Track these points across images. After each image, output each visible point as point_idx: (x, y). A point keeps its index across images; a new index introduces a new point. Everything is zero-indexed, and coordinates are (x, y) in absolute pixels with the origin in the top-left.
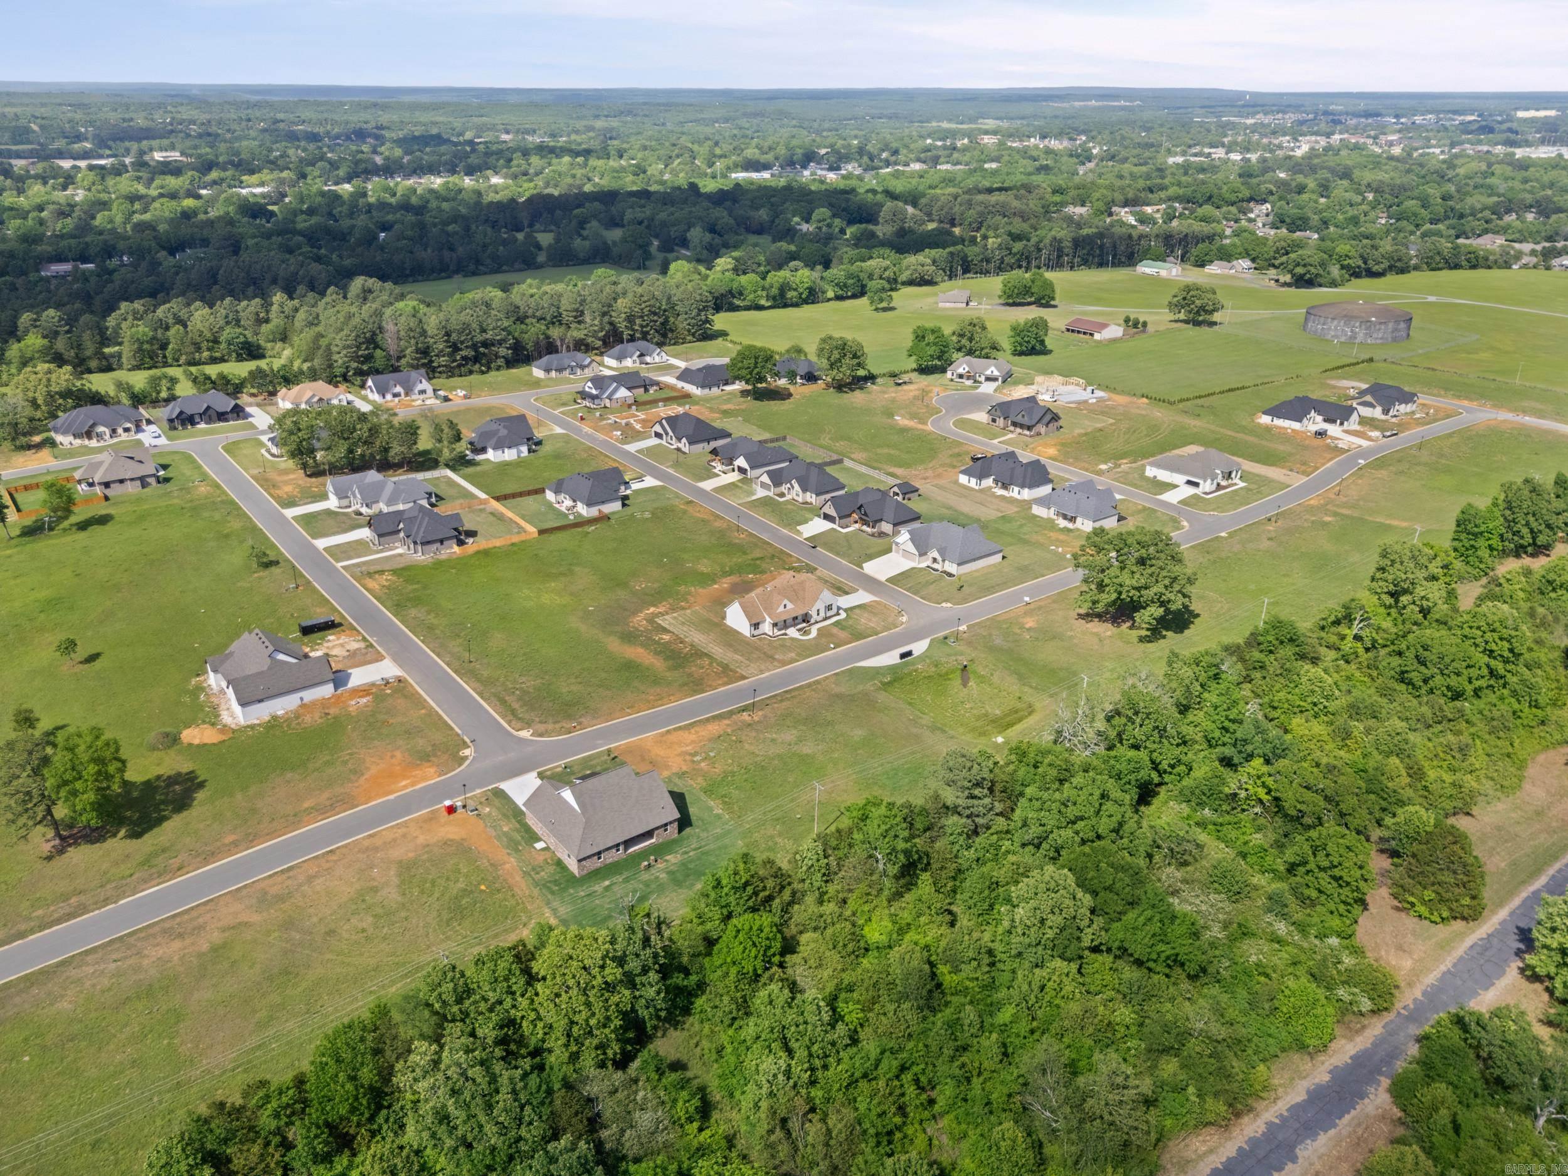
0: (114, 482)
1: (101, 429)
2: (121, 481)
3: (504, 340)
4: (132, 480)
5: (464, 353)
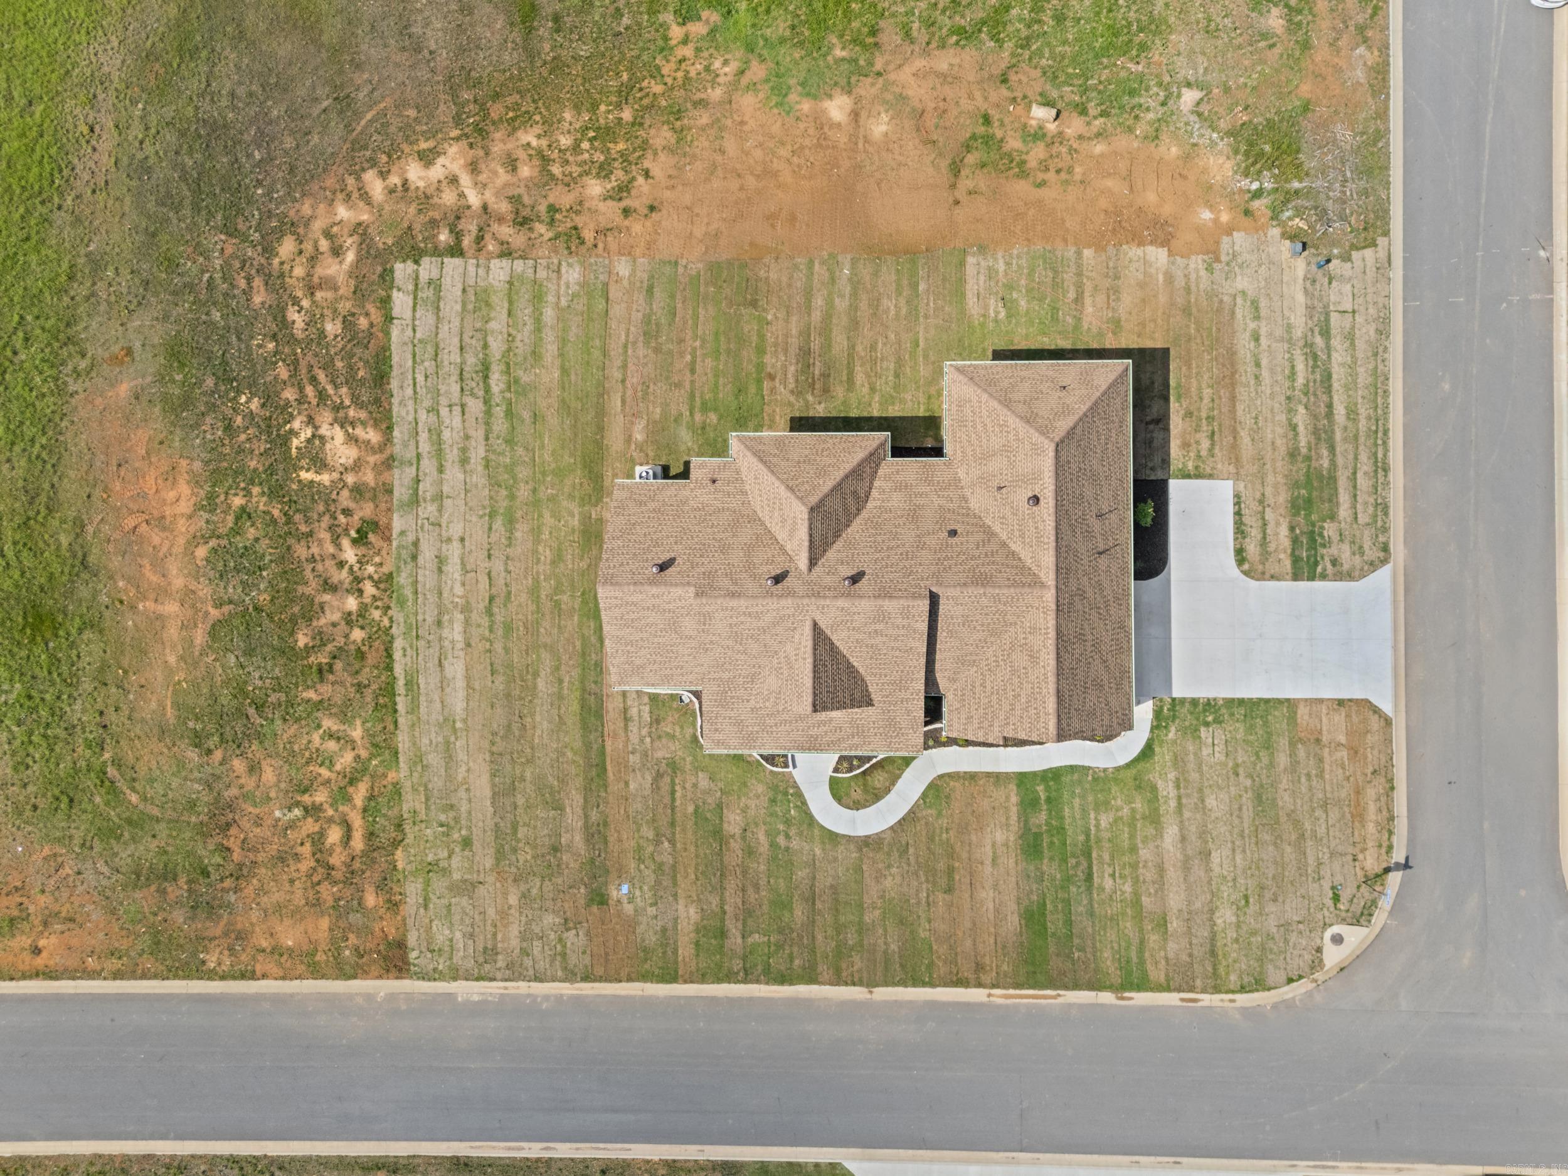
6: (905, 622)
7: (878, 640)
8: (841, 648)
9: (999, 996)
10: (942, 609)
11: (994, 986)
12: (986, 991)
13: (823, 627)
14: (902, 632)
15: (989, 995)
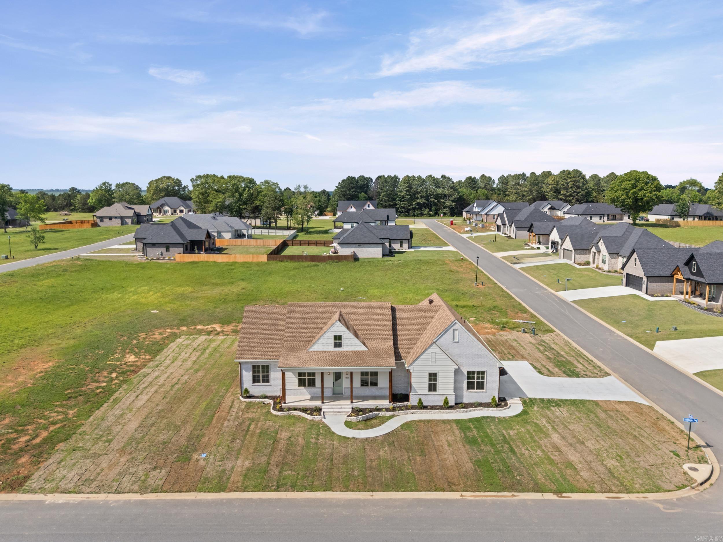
0: (106, 217)
1: (166, 208)
2: (110, 218)
3: (450, 196)
4: (116, 218)
5: (419, 201)
6: (381, 312)
7: (370, 321)
8: (353, 325)
9: (468, 495)
10: (398, 314)
11: (464, 491)
12: (459, 493)
13: (344, 315)
14: (381, 317)
15: (462, 496)
